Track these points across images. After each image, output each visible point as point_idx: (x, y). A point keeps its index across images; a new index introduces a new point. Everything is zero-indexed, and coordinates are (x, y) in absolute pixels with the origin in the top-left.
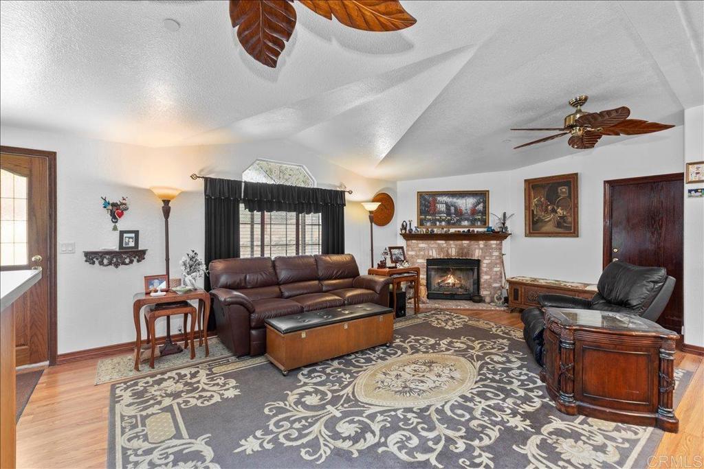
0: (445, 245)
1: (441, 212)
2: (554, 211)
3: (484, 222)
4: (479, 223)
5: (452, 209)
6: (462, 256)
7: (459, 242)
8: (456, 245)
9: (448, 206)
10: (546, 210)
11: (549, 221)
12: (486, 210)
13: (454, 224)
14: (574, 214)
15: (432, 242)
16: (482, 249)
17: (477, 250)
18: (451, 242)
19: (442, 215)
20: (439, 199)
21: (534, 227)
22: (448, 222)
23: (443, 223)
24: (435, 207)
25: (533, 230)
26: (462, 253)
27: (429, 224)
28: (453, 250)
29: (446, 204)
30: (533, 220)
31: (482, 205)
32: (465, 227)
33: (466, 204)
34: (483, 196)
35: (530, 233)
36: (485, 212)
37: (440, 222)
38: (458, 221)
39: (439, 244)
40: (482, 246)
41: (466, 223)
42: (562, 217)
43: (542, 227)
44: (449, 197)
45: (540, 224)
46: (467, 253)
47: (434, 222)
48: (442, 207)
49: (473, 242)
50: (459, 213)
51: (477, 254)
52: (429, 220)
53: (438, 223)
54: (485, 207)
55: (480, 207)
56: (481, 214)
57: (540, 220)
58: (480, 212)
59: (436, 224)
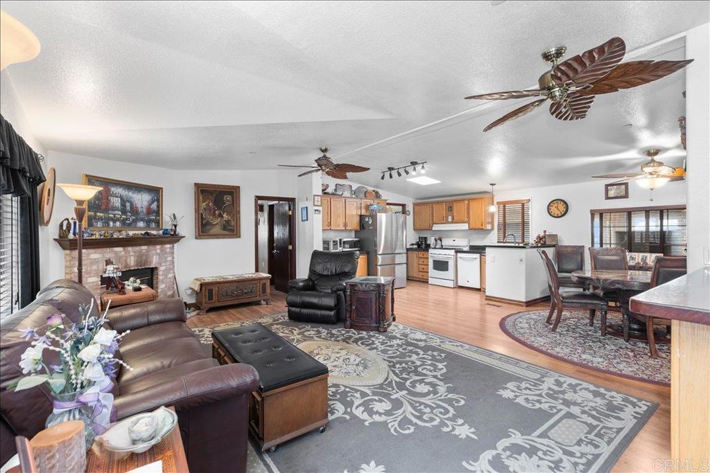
0: (123, 253)
1: (114, 209)
2: (220, 215)
3: (158, 224)
4: (153, 224)
5: (128, 204)
6: (141, 266)
7: (137, 248)
8: (135, 252)
9: (124, 201)
10: (214, 214)
11: (218, 223)
12: (159, 211)
13: (129, 225)
14: (237, 220)
15: (108, 250)
16: (159, 254)
17: (155, 256)
18: (130, 249)
19: (116, 212)
20: (114, 189)
21: (203, 230)
22: (123, 222)
23: (118, 224)
24: (108, 202)
25: (202, 232)
26: (141, 262)
27: (99, 224)
28: (132, 258)
29: (121, 197)
30: (202, 223)
31: (156, 203)
32: (140, 229)
33: (142, 200)
34: (156, 192)
35: (199, 235)
36: (158, 212)
37: (114, 222)
38: (135, 221)
39: (116, 253)
40: (158, 251)
41: (141, 224)
42: (227, 222)
43: (211, 229)
44: (124, 189)
45: (208, 227)
46: (146, 262)
47: (106, 221)
48: (116, 202)
49: (151, 247)
50: (134, 211)
51: (154, 262)
52: (101, 219)
53: (111, 223)
54: (158, 207)
55: (154, 206)
56: (154, 214)
57: (208, 223)
58: (154, 212)
59: (109, 225)
